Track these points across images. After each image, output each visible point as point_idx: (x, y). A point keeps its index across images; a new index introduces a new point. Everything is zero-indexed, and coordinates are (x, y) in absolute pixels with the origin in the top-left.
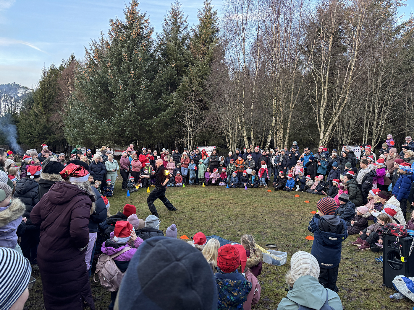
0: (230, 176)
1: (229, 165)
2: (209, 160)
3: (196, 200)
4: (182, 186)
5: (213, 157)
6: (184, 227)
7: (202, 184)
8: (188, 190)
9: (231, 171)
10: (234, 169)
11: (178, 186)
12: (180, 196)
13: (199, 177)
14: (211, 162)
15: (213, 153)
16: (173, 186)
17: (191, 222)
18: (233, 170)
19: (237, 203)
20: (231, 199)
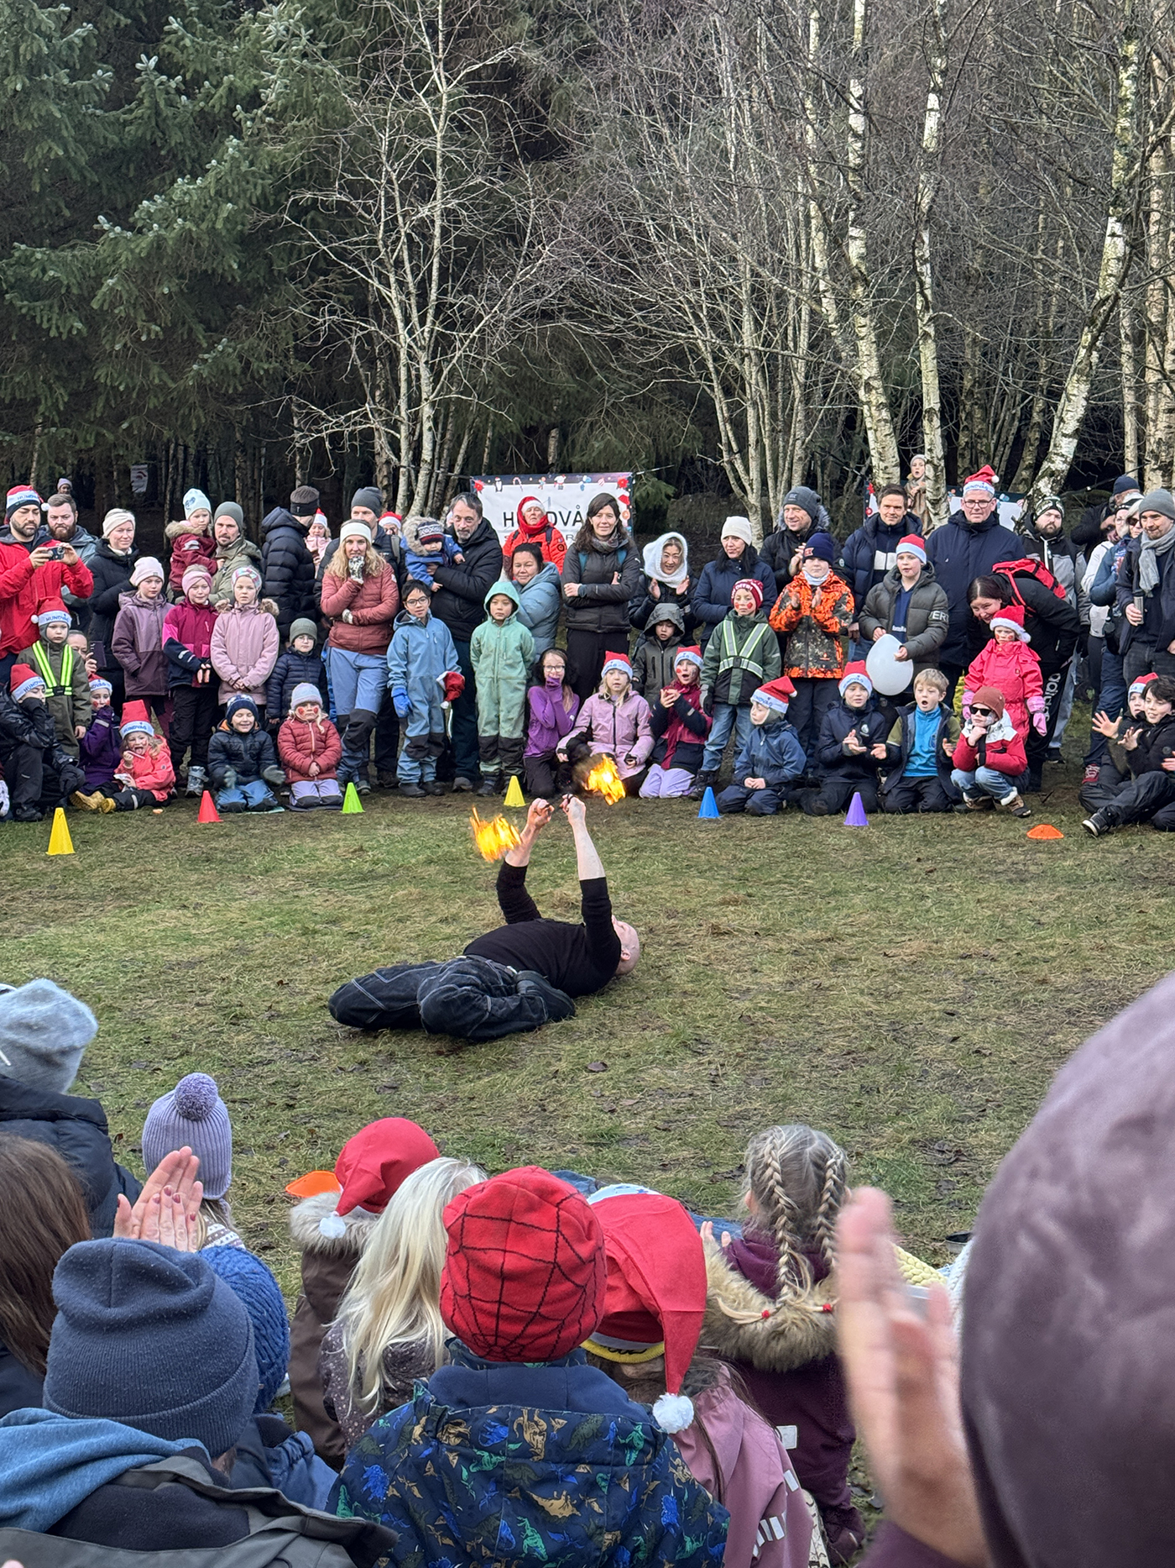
0: (734, 716)
1: (727, 626)
2: (559, 587)
3: (444, 910)
4: (338, 803)
5: (592, 564)
6: (333, 1114)
7: (501, 787)
8: (382, 831)
9: (736, 676)
10: (764, 663)
11: (307, 805)
12: (313, 881)
13: (486, 731)
14: (578, 603)
15: (589, 528)
16: (264, 807)
17: (386, 1078)
18: (755, 668)
19: (768, 932)
20: (725, 903)
